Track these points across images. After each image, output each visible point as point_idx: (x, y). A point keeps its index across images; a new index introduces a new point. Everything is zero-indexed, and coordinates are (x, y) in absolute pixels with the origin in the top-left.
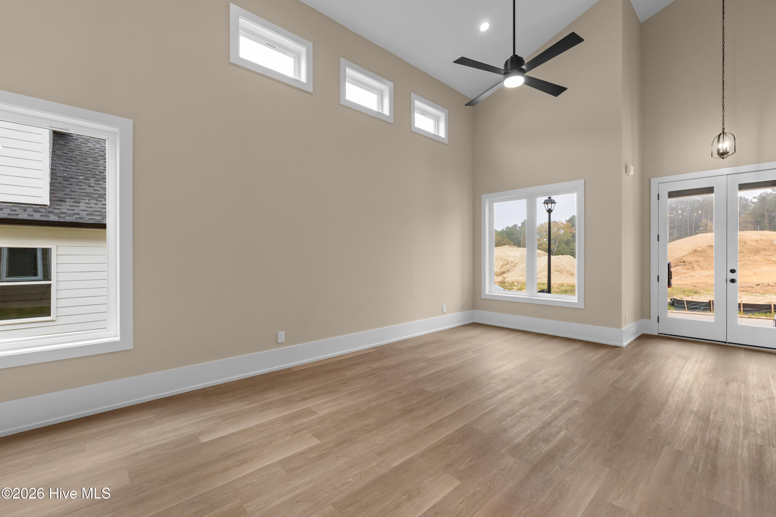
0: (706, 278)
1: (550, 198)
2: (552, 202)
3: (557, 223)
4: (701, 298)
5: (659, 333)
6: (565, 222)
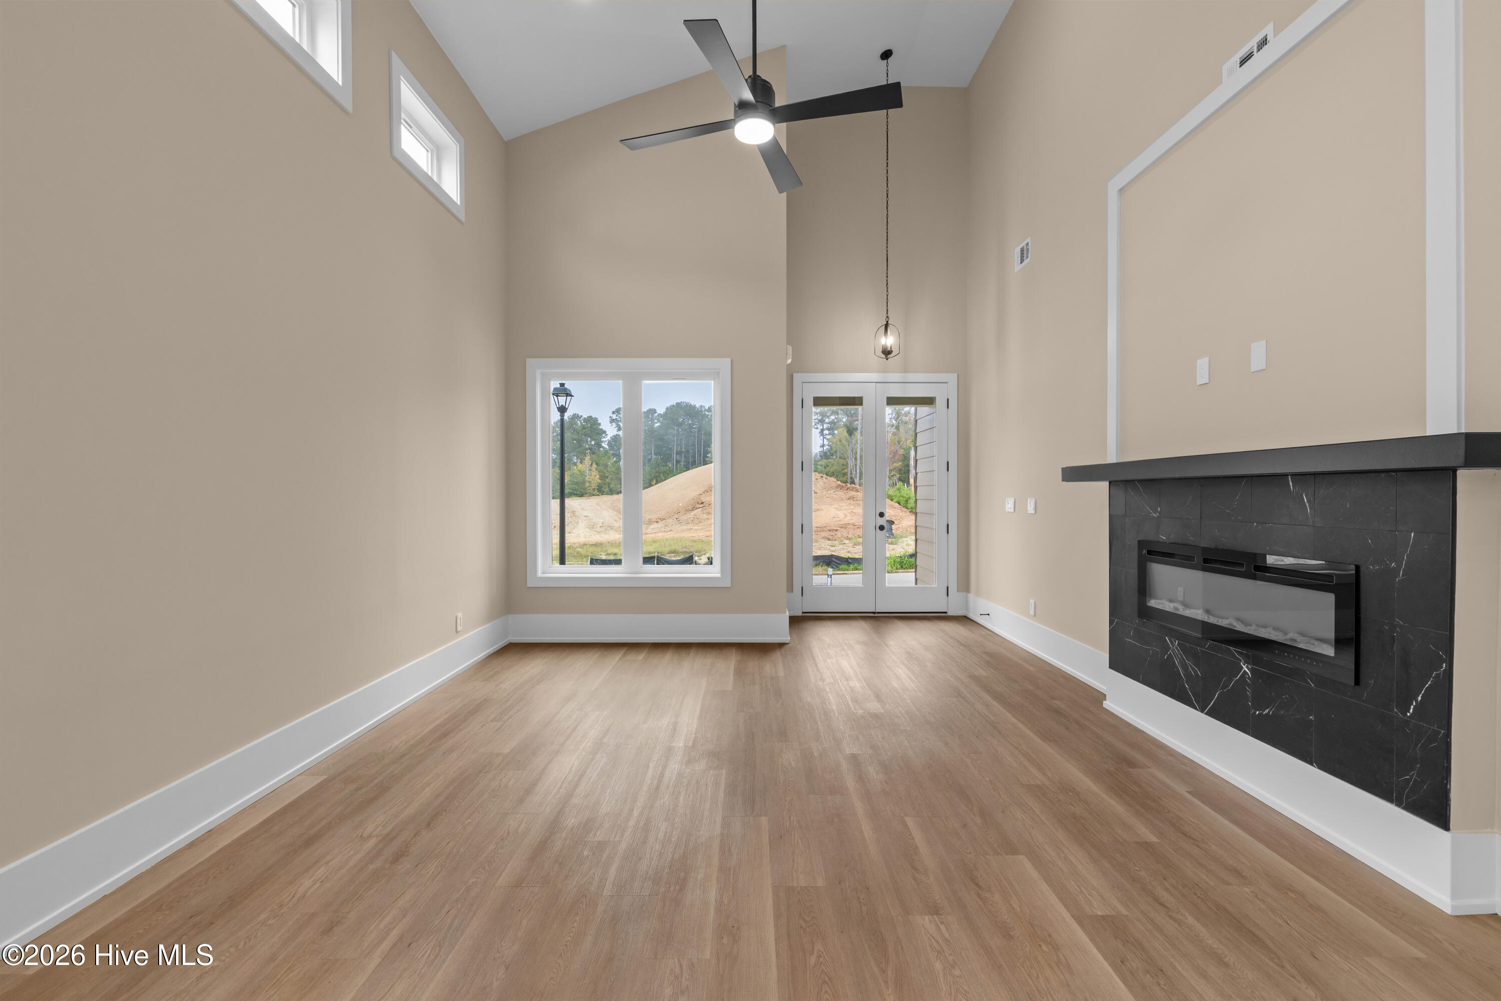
1: (562, 385)
2: (567, 394)
5: (803, 611)
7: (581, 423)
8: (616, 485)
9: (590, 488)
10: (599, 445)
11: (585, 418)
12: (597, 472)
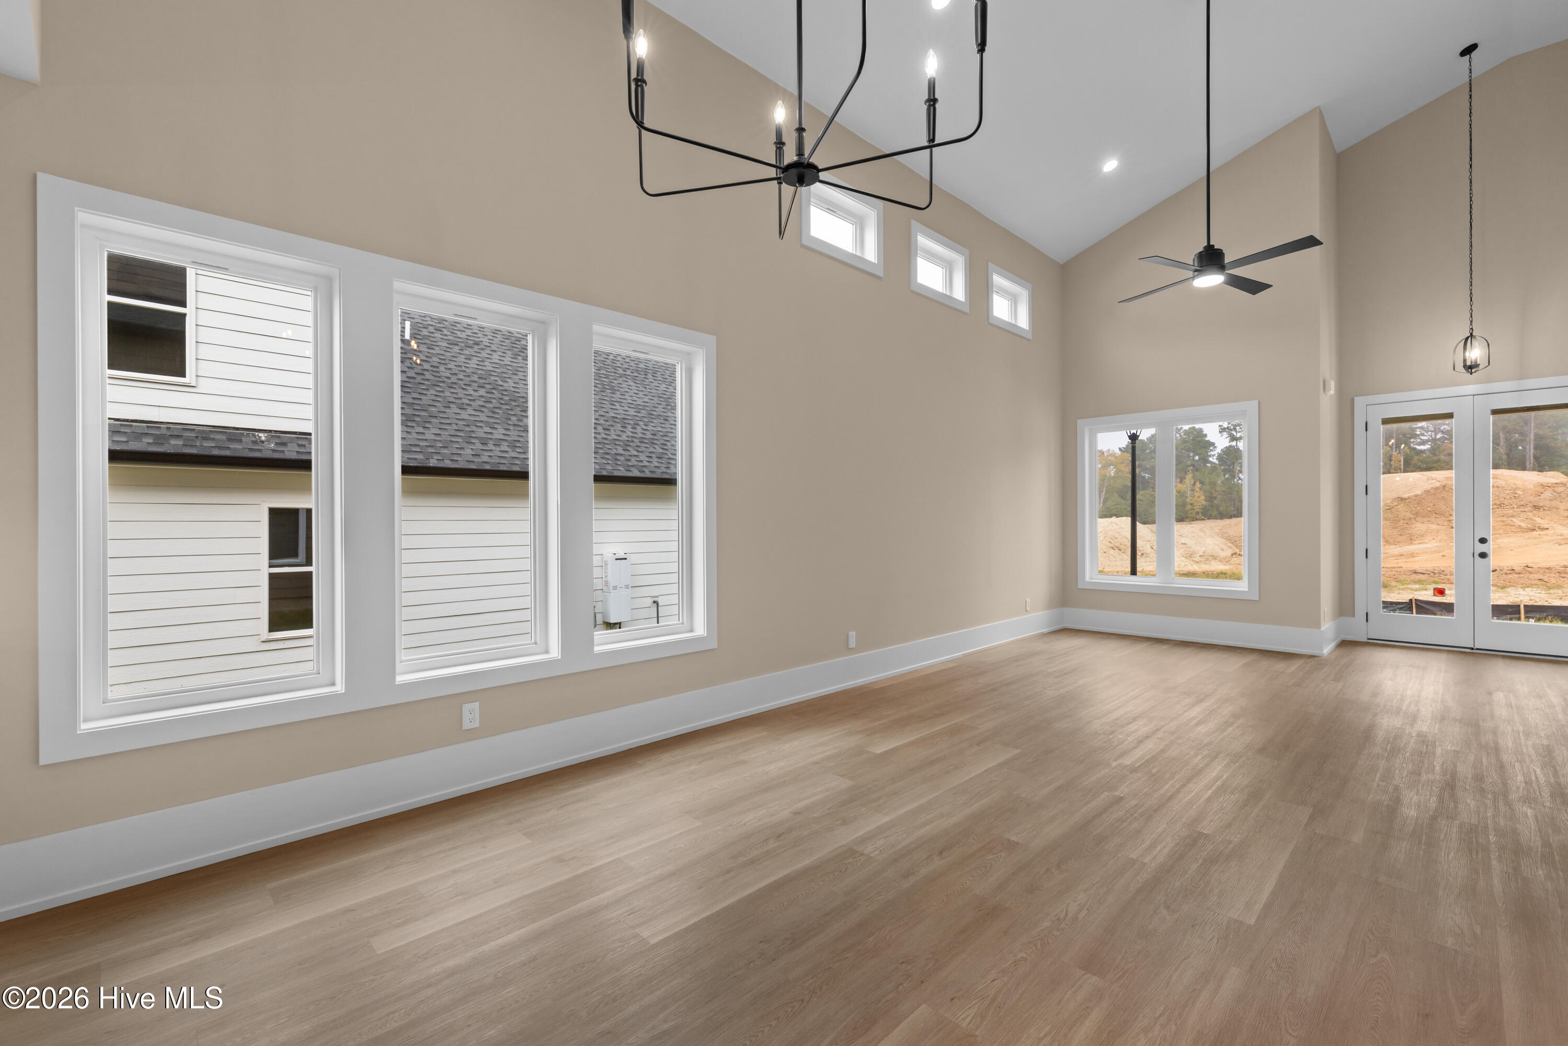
0: (1397, 559)
3: (1103, 453)
4: (1392, 595)
5: (1369, 638)
6: (1117, 451)
7: (1181, 436)
8: (1227, 507)
9: (1193, 511)
10: (1205, 460)
11: (1185, 430)
12: (1202, 492)
